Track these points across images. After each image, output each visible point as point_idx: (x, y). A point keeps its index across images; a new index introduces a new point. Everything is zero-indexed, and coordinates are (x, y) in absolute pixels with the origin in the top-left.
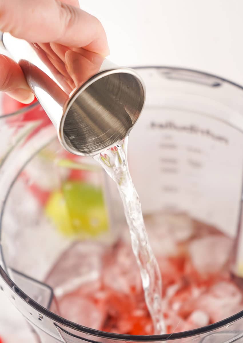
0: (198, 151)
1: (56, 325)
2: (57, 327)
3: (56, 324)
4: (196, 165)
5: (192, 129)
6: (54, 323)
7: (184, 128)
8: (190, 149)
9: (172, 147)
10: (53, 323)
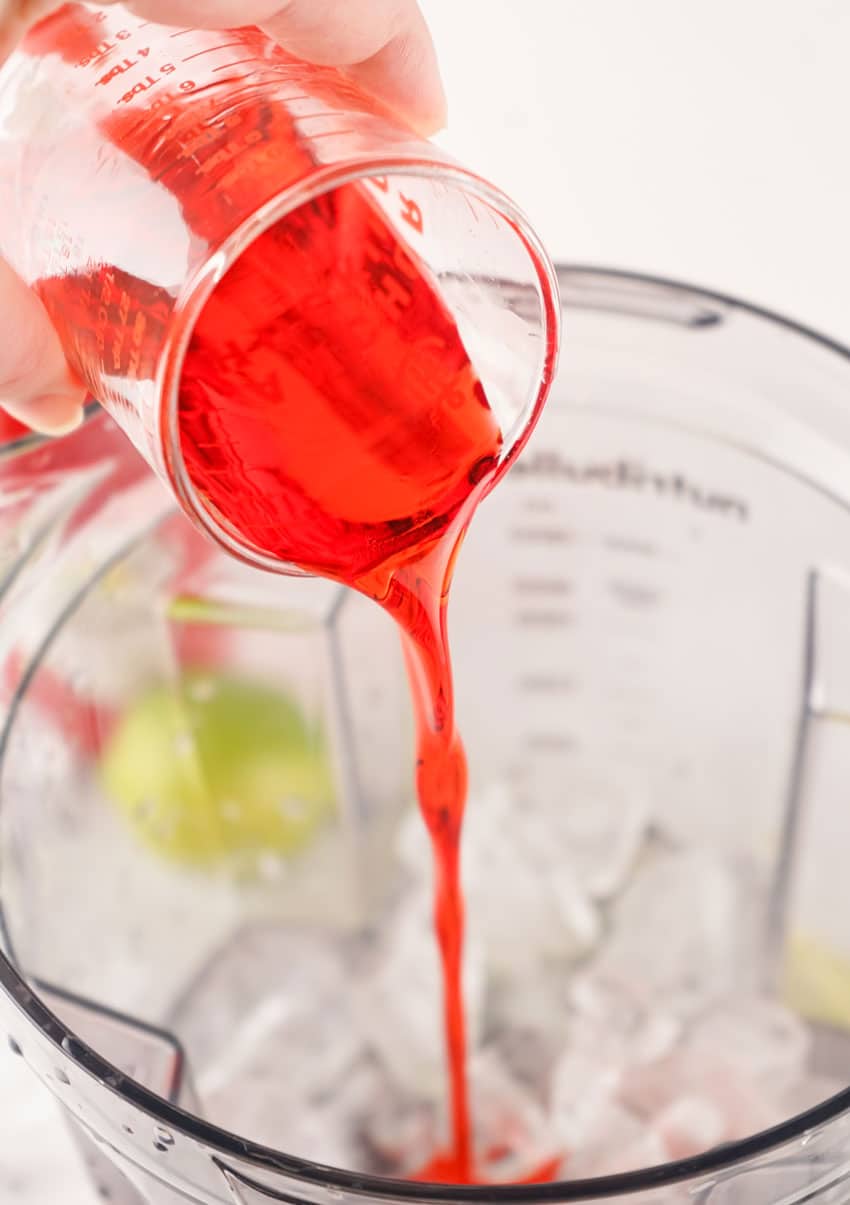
0: (643, 548)
1: (222, 1166)
2: (226, 1172)
3: (223, 1160)
4: (637, 596)
5: (624, 474)
6: (215, 1159)
7: (595, 473)
8: (618, 544)
9: (555, 537)
10: (210, 1159)
